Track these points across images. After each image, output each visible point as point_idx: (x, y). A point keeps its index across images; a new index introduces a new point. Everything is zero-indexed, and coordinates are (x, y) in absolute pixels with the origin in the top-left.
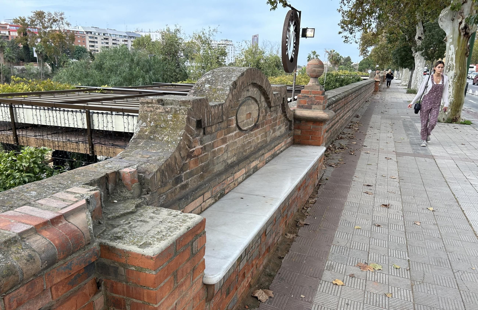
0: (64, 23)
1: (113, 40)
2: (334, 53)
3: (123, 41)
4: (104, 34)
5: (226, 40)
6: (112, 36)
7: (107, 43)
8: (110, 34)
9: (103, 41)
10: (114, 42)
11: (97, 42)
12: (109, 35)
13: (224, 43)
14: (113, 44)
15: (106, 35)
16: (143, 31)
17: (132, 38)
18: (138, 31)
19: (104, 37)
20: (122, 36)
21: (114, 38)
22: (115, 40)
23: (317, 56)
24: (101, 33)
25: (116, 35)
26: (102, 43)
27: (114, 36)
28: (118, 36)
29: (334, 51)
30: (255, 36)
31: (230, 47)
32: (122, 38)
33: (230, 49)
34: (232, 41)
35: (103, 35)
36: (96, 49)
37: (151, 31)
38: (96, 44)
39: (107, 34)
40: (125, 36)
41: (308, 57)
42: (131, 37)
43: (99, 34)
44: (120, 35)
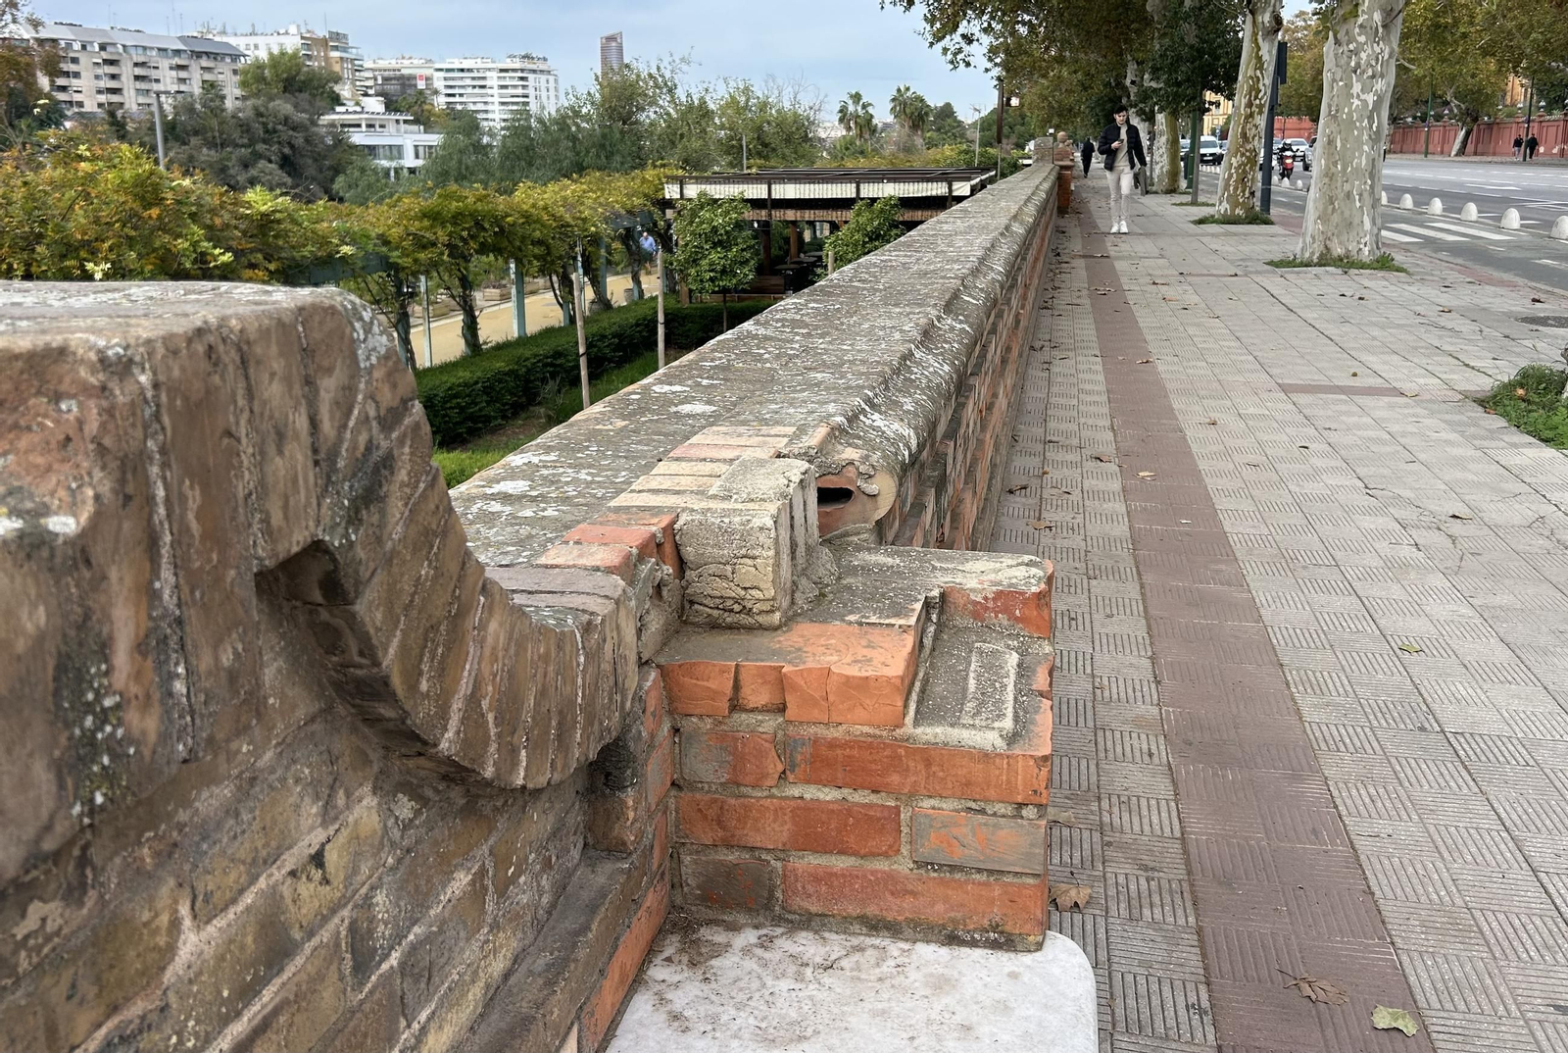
0: (21, 20)
1: (136, 65)
2: (909, 94)
3: (171, 68)
4: (103, 47)
5: (527, 57)
6: (132, 51)
7: (113, 77)
8: (124, 46)
9: (100, 71)
10: (138, 71)
11: (77, 75)
12: (120, 48)
13: (517, 66)
14: (137, 78)
15: (109, 49)
16: (229, 30)
17: (205, 58)
18: (209, 32)
19: (104, 55)
20: (165, 50)
21: (141, 59)
22: (143, 64)
23: (864, 107)
24: (92, 43)
25: (145, 48)
26: (97, 77)
27: (140, 51)
28: (154, 53)
29: (908, 89)
30: (611, 39)
31: (543, 78)
32: (167, 57)
33: (543, 85)
34: (545, 59)
35: (97, 49)
36: (77, 97)
37: (259, 30)
38: (74, 82)
39: (114, 44)
40: (177, 52)
41: (841, 111)
42: (199, 55)
43: (84, 47)
44: (159, 49)
